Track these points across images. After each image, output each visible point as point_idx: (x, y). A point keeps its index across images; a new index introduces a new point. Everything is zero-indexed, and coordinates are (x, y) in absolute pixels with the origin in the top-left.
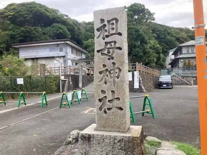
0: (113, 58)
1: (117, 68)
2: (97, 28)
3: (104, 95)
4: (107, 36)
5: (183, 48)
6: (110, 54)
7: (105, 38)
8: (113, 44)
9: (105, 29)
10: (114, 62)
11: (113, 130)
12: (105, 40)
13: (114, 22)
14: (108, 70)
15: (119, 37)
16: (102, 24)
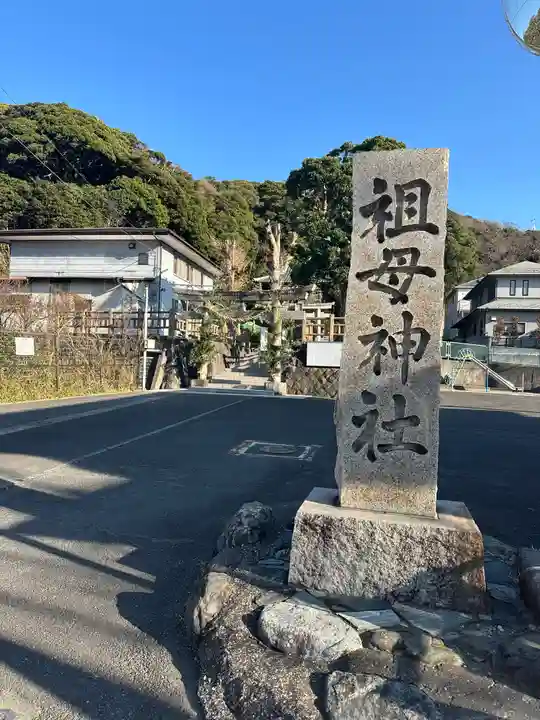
0: (405, 300)
1: (417, 330)
2: (362, 205)
3: (371, 407)
4: (392, 233)
5: (499, 283)
6: (397, 288)
7: (386, 238)
8: (408, 257)
9: (387, 211)
10: (408, 310)
11: (394, 509)
12: (385, 245)
13: (417, 191)
14: (387, 334)
15: (431, 236)
16: (379, 196)
